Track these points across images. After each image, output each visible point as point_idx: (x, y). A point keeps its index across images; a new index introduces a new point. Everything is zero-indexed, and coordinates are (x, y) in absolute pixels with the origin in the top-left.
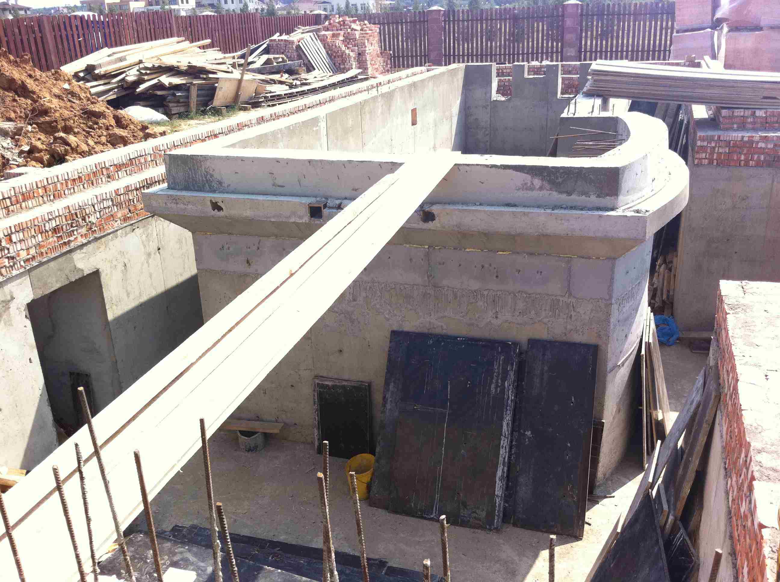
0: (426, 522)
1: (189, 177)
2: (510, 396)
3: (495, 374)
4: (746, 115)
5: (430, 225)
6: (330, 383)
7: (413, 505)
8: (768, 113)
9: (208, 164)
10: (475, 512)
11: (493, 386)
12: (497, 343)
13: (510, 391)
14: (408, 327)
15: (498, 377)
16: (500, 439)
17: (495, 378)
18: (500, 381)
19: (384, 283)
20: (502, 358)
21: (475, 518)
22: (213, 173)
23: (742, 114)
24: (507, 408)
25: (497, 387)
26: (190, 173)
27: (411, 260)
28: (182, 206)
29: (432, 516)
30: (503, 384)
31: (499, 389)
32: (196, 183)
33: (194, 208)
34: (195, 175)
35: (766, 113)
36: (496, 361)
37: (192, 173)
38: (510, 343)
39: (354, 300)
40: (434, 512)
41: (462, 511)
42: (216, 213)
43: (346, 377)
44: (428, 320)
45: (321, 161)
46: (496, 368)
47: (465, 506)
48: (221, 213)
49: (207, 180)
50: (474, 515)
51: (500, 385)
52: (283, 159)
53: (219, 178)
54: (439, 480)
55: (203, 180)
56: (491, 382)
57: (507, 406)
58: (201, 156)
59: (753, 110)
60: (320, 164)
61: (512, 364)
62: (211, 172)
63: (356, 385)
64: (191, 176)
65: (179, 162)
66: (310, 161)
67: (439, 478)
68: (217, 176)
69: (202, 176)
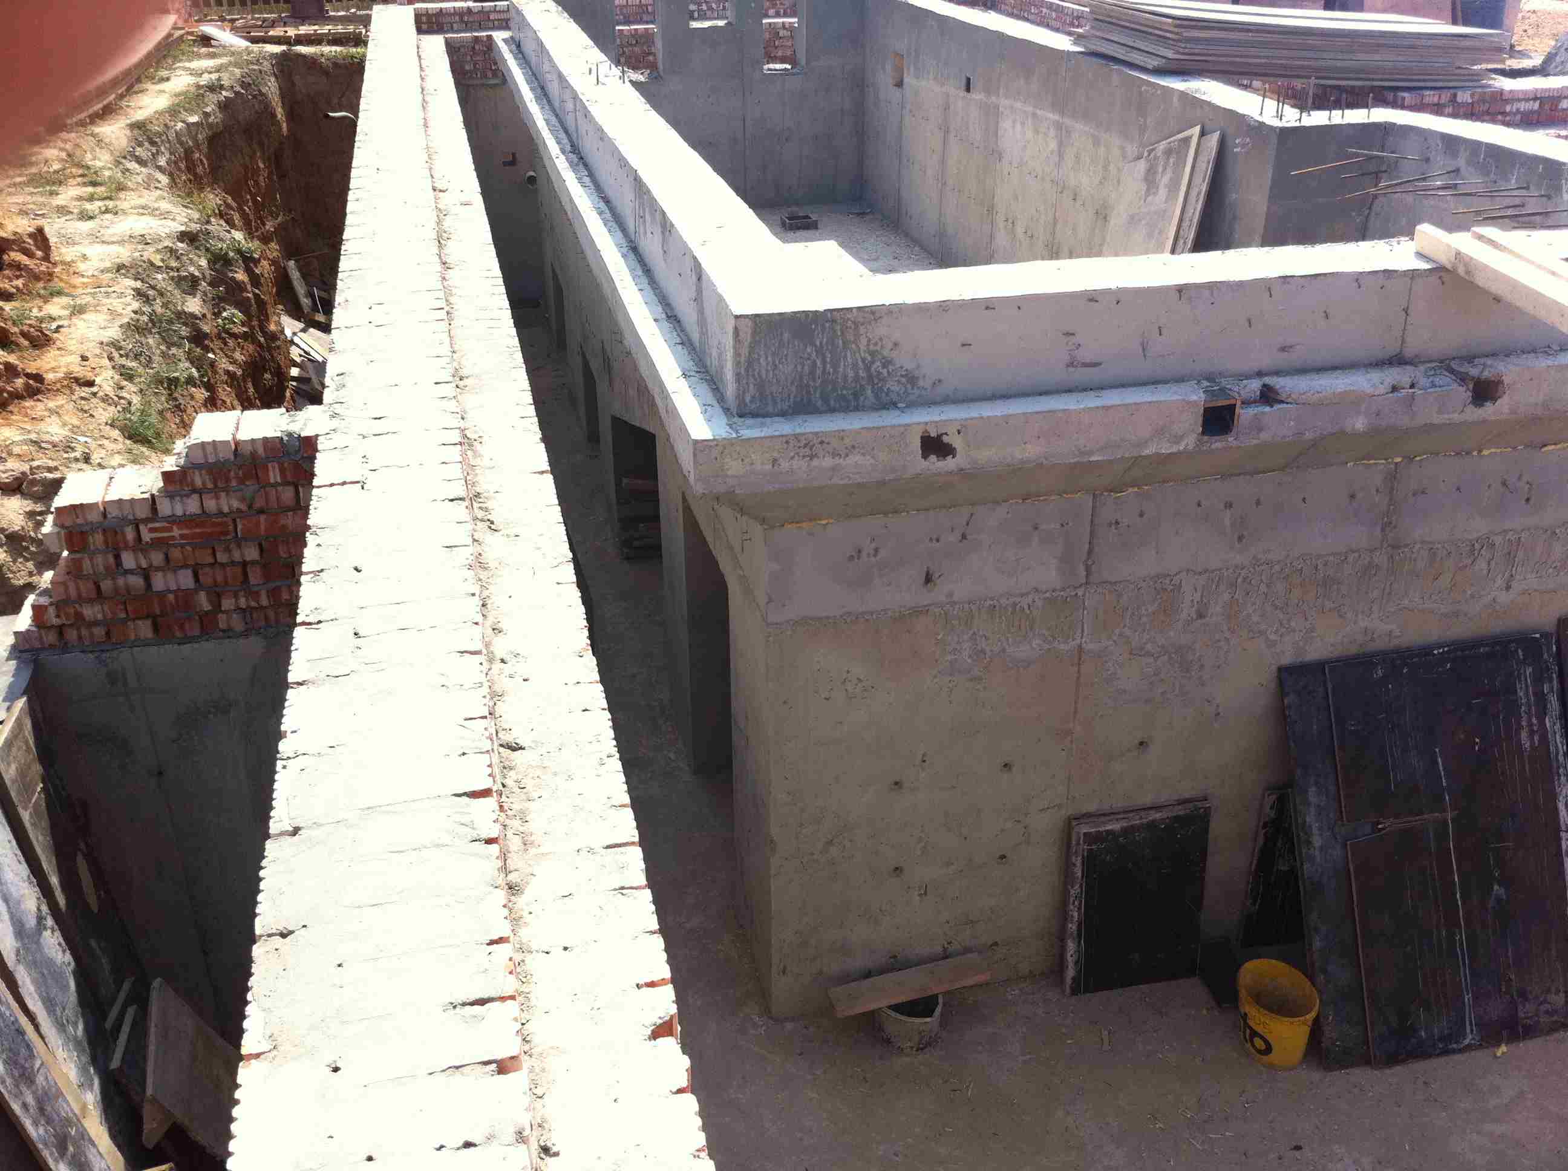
0: (1457, 1057)
1: (812, 373)
2: (1560, 745)
3: (1523, 708)
4: (1442, 101)
5: (1489, 410)
6: (1115, 826)
7: (1423, 1034)
8: (1476, 97)
9: (880, 330)
10: (1545, 1001)
11: (1524, 735)
12: (1513, 642)
13: (1558, 737)
14: (1315, 652)
15: (1529, 713)
16: (1560, 839)
17: (1525, 717)
18: (1534, 721)
19: (1279, 562)
20: (1529, 670)
21: (1547, 1012)
22: (894, 354)
23: (1436, 100)
24: (1558, 773)
25: (1532, 733)
26: (818, 363)
27: (1352, 496)
28: (828, 462)
29: (1467, 1042)
30: (1542, 723)
31: (1536, 738)
32: (834, 389)
33: (868, 461)
34: (835, 367)
35: (1472, 95)
36: (1520, 681)
37: (824, 362)
38: (1538, 636)
39: (1201, 616)
40: (1468, 1031)
41: (1520, 1007)
42: (935, 464)
43: (1148, 800)
44: (1363, 623)
45: (1212, 286)
46: (1521, 694)
47: (1523, 994)
48: (950, 463)
49: (870, 377)
50: (1543, 1008)
51: (1535, 728)
52: (1107, 292)
53: (909, 365)
54: (1464, 963)
55: (857, 378)
56: (1520, 727)
57: (1558, 768)
58: (859, 308)
59: (1452, 91)
60: (1207, 293)
61: (1551, 680)
62: (886, 353)
63: (1181, 813)
64: (819, 372)
65: (786, 335)
66: (1181, 290)
67: (1463, 959)
68: (904, 360)
69: (855, 366)
